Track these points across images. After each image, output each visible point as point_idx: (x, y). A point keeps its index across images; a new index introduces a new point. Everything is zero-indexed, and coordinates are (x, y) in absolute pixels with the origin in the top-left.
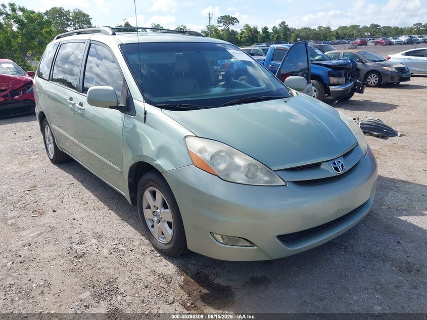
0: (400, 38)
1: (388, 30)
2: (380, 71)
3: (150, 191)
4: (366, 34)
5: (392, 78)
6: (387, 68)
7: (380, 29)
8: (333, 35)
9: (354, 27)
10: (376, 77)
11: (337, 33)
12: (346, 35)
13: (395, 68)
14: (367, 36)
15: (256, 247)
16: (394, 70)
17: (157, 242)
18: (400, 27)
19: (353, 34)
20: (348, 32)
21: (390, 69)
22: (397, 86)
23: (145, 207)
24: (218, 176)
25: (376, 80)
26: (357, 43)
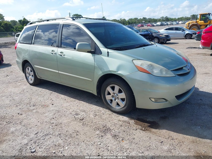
0: (157, 23)
1: (150, 20)
2: (159, 37)
3: (110, 87)
4: (143, 22)
5: (164, 40)
6: (161, 36)
7: (147, 20)
8: (127, 23)
9: (136, 19)
10: (157, 40)
11: (129, 22)
12: (133, 22)
13: (165, 35)
14: (143, 23)
15: (168, 102)
16: (164, 36)
17: (115, 109)
18: (155, 19)
19: (136, 22)
20: (133, 21)
21: (162, 36)
22: (166, 43)
23: (106, 95)
24: (151, 74)
25: (157, 41)
26: (139, 26)
